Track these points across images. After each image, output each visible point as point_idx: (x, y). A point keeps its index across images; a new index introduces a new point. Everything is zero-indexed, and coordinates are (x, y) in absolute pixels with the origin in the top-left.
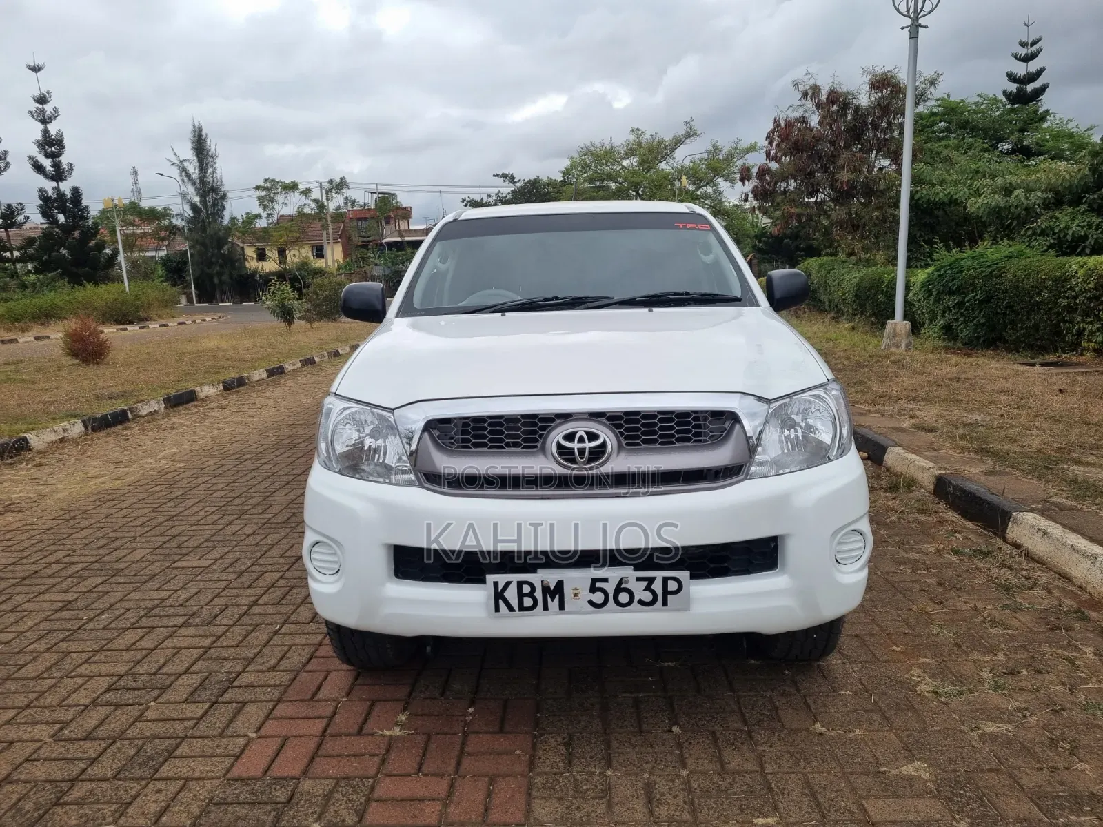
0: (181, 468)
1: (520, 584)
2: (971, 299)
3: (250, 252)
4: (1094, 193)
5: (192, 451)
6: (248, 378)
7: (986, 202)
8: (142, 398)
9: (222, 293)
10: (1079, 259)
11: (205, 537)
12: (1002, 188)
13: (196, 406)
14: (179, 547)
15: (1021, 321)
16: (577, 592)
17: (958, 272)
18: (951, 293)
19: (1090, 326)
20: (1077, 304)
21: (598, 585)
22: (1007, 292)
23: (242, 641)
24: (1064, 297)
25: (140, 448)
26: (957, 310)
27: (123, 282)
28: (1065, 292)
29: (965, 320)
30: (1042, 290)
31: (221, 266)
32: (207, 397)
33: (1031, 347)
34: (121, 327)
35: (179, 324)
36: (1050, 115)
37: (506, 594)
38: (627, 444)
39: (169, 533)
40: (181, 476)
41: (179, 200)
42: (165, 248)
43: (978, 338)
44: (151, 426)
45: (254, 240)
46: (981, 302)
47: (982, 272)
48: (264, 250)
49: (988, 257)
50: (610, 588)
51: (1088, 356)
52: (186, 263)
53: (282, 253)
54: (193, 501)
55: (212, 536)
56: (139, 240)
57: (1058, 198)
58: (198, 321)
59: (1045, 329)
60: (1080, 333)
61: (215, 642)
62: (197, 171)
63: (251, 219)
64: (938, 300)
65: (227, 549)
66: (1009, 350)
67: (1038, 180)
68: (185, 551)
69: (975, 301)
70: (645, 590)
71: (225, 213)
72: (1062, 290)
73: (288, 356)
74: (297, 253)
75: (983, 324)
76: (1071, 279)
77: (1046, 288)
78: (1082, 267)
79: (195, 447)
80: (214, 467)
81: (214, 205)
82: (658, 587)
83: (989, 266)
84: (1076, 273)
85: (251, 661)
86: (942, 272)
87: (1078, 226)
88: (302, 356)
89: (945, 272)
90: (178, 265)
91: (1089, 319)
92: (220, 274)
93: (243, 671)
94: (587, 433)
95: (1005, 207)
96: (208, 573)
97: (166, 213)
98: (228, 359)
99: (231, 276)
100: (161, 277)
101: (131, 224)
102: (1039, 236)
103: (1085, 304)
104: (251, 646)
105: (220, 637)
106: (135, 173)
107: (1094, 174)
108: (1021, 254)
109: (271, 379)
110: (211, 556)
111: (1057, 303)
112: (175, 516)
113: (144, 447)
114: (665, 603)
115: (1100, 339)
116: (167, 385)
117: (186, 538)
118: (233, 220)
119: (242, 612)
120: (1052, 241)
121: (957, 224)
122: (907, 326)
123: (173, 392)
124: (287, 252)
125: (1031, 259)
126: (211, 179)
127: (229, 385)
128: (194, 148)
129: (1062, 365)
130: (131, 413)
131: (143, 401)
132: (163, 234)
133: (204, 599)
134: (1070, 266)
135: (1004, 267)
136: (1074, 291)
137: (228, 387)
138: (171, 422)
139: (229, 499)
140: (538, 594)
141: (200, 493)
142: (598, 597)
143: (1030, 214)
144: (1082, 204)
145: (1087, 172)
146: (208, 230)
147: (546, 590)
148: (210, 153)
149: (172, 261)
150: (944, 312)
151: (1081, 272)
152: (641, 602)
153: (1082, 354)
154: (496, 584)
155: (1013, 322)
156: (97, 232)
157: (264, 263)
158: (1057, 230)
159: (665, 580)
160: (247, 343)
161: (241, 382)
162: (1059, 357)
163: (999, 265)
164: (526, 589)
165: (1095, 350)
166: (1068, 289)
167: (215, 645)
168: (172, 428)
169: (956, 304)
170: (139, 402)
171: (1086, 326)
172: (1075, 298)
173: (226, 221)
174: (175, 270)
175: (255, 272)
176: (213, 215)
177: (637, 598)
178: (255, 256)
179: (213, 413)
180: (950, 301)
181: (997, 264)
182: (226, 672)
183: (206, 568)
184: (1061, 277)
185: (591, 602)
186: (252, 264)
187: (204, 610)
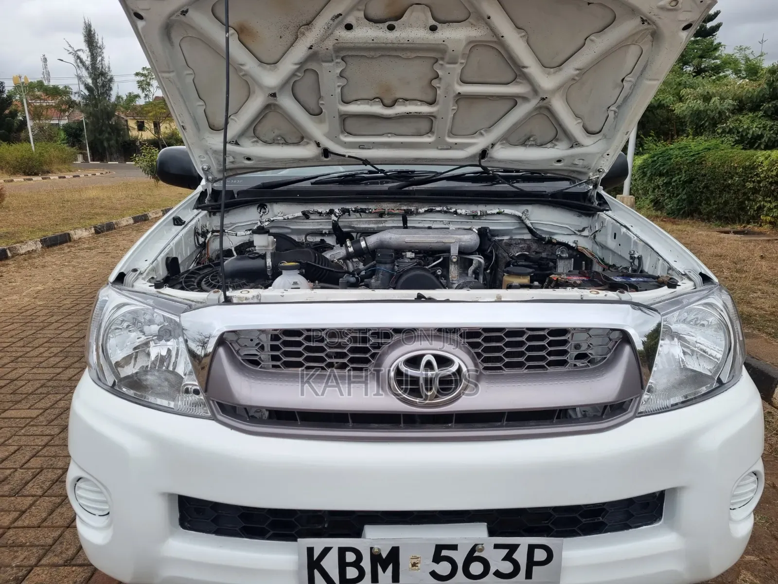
0: (40, 306)
1: (342, 551)
2: (676, 180)
3: (132, 124)
4: (769, 102)
5: (54, 289)
6: (117, 224)
7: (690, 105)
8: (22, 239)
9: (111, 154)
10: (764, 152)
11: (42, 382)
12: (702, 95)
13: (69, 247)
14: (14, 393)
15: (714, 198)
16: (415, 561)
17: (668, 159)
18: (661, 175)
19: (769, 204)
20: (761, 187)
21: (444, 553)
22: (705, 175)
23: (45, 520)
24: (750, 182)
25: (10, 284)
26: (664, 188)
27: (30, 142)
28: (752, 177)
29: (670, 196)
30: (733, 176)
31: (109, 133)
32: (80, 238)
33: (719, 218)
34: (28, 177)
35: (74, 177)
36: (721, 46)
37: (324, 563)
38: (486, 368)
39: (10, 376)
40: (38, 314)
41: (76, 81)
42: (66, 118)
43: (679, 210)
44: (26, 263)
45: (135, 115)
46: (685, 182)
47: (687, 160)
48: (143, 122)
49: (691, 149)
50: (459, 557)
51: (766, 228)
52: (82, 130)
53: (157, 125)
54: (41, 341)
55: (49, 380)
56: (45, 111)
57: (743, 106)
58: (90, 175)
59: (733, 205)
60: (760, 208)
61: (16, 520)
62: (89, 59)
63: (132, 98)
64: (650, 180)
65: (59, 397)
66: (703, 220)
67: (728, 91)
68: (18, 398)
69: (680, 181)
70: (504, 559)
71: (112, 92)
72: (750, 176)
73: (152, 206)
74: (168, 126)
75: (684, 200)
76: (757, 167)
77: (737, 174)
78: (766, 158)
79: (58, 285)
80: (70, 306)
81: (103, 86)
82: (521, 555)
83: (693, 156)
84: (762, 163)
85: (48, 549)
86: (655, 159)
87: (756, 127)
88: (163, 207)
89: (658, 158)
90: (76, 131)
91: (768, 199)
92: (108, 140)
93: (36, 565)
94: (436, 357)
95: (704, 110)
96: (33, 426)
97: (66, 91)
98: (102, 208)
99: (117, 141)
100: (63, 140)
101: (39, 98)
102: (728, 133)
103: (767, 187)
104: (54, 527)
105: (24, 512)
106: (45, 60)
107: (770, 88)
108: (716, 147)
109: (136, 225)
110: (41, 405)
111: (744, 186)
112: (21, 357)
113: (14, 284)
114: (529, 575)
115: (776, 214)
116: (46, 228)
117: (23, 383)
118: (118, 97)
119: (55, 477)
120: (737, 138)
121: (662, 123)
122: (632, 200)
123: (50, 234)
124: (161, 124)
125: (726, 151)
126: (101, 66)
127: (100, 229)
128: (85, 41)
129: (747, 234)
130: (10, 251)
131: (22, 242)
132: (63, 107)
133: (20, 458)
134: (757, 158)
135: (704, 157)
136: (760, 177)
137: (98, 231)
138: (44, 261)
139: (75, 340)
140: (366, 564)
141: (49, 332)
142: (444, 568)
143: (721, 117)
144: (761, 110)
145: (765, 86)
146: (99, 105)
147: (376, 558)
148: (98, 45)
149: (72, 128)
150: (654, 189)
151: (766, 163)
152: (498, 574)
153: (761, 226)
154: (310, 551)
155: (707, 199)
156: (10, 103)
157: (143, 133)
158: (741, 130)
159: (532, 548)
160: (120, 195)
161: (110, 227)
162: (744, 227)
163: (700, 155)
164: (350, 557)
165: (770, 223)
166: (755, 175)
167: (16, 524)
168: (43, 266)
169: (664, 183)
170: (18, 243)
171: (766, 204)
172: (759, 182)
173: (113, 99)
174: (74, 135)
175: (136, 139)
176: (102, 94)
177: (493, 569)
178: (136, 127)
179: (82, 253)
180: (660, 181)
181: (699, 154)
182: (17, 566)
183: (33, 419)
184: (750, 165)
185: (434, 574)
186: (134, 133)
187: (17, 474)
